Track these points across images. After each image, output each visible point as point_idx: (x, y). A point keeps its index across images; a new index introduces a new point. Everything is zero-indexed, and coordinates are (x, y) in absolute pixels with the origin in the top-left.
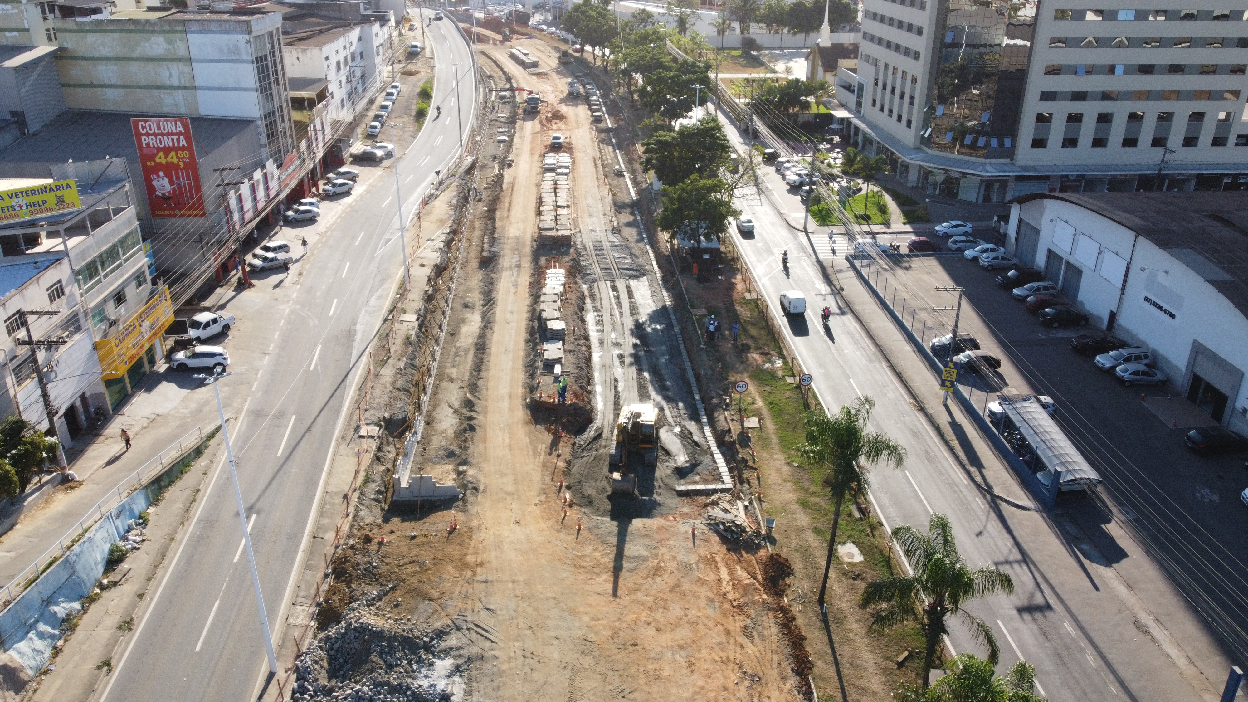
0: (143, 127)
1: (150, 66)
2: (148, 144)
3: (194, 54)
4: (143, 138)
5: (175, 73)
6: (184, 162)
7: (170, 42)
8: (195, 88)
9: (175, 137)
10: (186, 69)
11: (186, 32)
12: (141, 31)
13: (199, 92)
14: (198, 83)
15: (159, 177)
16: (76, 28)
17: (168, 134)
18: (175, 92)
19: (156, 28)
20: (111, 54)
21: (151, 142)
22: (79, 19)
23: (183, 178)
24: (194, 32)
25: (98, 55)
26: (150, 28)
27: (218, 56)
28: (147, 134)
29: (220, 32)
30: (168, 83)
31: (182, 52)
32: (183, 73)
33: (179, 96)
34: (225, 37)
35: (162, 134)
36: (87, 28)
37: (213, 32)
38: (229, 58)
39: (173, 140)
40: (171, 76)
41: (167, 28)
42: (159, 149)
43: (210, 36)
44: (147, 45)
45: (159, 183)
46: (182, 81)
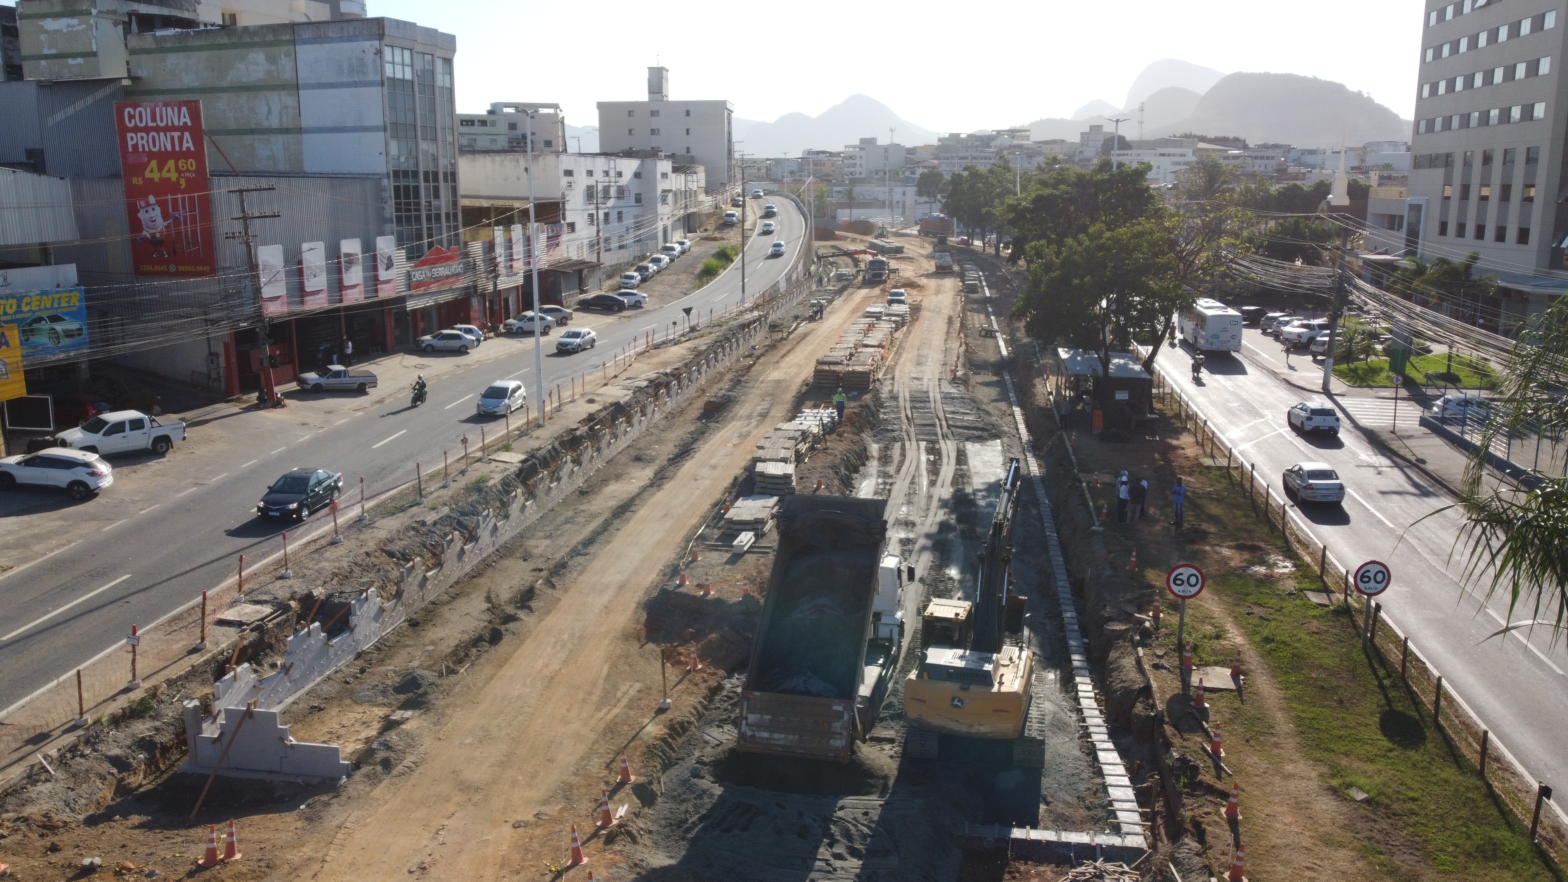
0: (131, 117)
1: (244, 98)
2: (135, 146)
3: (304, 76)
4: (129, 135)
5: (275, 109)
6: (187, 179)
7: (272, 60)
8: (300, 130)
9: (176, 135)
10: (288, 99)
11: (294, 43)
12: (234, 46)
13: (306, 137)
14: (307, 121)
15: (148, 204)
16: (154, 46)
17: (167, 129)
18: (273, 138)
19: (256, 39)
20: (195, 84)
21: (140, 142)
22: (159, 33)
23: (184, 208)
24: (304, 42)
25: (178, 86)
26: (248, 40)
27: (333, 79)
28: (136, 129)
29: (341, 40)
30: (266, 124)
31: (288, 75)
32: (286, 107)
33: (278, 142)
34: (346, 46)
35: (157, 129)
36: (169, 45)
37: (331, 40)
38: (350, 80)
39: (172, 138)
40: (269, 112)
41: (270, 37)
42: (151, 155)
43: (327, 46)
44: (242, 66)
45: (147, 216)
46: (284, 119)
